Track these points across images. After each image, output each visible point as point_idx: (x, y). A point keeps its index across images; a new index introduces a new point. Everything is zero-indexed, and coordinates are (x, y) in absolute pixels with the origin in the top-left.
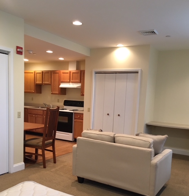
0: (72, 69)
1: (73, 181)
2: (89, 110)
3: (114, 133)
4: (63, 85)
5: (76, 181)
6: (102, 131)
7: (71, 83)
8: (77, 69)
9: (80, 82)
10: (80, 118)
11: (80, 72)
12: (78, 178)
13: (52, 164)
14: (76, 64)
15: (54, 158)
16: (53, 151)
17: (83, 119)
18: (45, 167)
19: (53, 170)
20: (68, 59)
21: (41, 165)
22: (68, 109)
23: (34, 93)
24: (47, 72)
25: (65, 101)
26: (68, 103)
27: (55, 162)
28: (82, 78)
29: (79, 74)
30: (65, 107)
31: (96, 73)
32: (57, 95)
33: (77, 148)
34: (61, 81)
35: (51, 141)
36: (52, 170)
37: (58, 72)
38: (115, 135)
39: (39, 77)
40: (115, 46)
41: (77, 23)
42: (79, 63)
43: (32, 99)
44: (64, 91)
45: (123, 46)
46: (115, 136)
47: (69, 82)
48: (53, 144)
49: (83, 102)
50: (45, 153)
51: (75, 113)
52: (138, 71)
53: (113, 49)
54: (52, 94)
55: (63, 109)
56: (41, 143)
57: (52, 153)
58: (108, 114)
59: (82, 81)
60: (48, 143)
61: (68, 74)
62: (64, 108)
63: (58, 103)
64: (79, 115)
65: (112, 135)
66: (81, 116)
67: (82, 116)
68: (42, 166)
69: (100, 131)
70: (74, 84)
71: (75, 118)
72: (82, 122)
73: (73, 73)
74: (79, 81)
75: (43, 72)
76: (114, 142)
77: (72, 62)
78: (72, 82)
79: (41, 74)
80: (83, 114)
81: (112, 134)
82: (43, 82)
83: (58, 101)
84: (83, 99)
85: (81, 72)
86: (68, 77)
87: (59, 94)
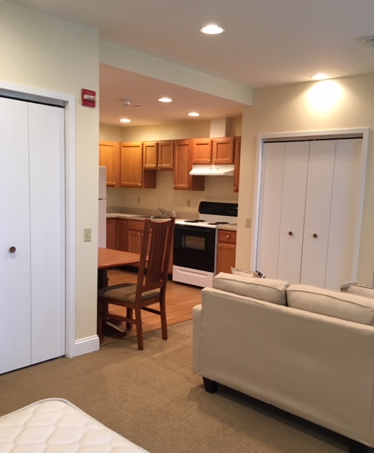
0: (217, 134)
1: (195, 386)
2: (249, 224)
3: (286, 283)
4: (197, 171)
5: (201, 386)
6: (260, 275)
7: (213, 166)
8: (226, 136)
9: (233, 163)
10: (231, 241)
11: (232, 142)
12: (206, 380)
13: (158, 341)
14: (225, 123)
15: (162, 328)
16: (162, 313)
17: (235, 244)
18: (141, 348)
19: (158, 355)
20: (207, 115)
21: (134, 342)
22: (207, 222)
23: (140, 187)
24: (168, 144)
25: (202, 203)
26: (206, 208)
27: (165, 337)
28: (236, 155)
29: (231, 146)
30: (202, 216)
31: (266, 141)
32: (186, 191)
33: (202, 311)
34: (194, 162)
35: (158, 290)
36: (154, 356)
37: (187, 142)
38: (288, 286)
39: (151, 153)
40: (308, 79)
41: (212, 29)
42: (232, 123)
43: (139, 200)
44: (199, 182)
45: (327, 77)
46: (288, 289)
47: (210, 163)
48: (161, 298)
49: (236, 205)
50: (142, 316)
51: (219, 230)
52: (362, 134)
53: (303, 85)
54: (175, 188)
55: (197, 221)
56: (134, 296)
57: (160, 316)
58: (290, 233)
59: (236, 159)
60: (150, 295)
61: (208, 147)
62: (200, 219)
63: (189, 208)
64: (227, 234)
65: (281, 288)
66: (231, 236)
67: (233, 236)
68: (136, 346)
69: (255, 276)
70: (219, 167)
71: (220, 241)
72: (234, 250)
73: (218, 144)
74: (231, 161)
75: (158, 144)
76: (287, 305)
77: (216, 120)
78: (216, 164)
79: (154, 149)
80: (236, 232)
81: (280, 284)
82: (157, 164)
83: (189, 205)
84: (237, 200)
85: (234, 141)
86: (208, 154)
87: (188, 189)
